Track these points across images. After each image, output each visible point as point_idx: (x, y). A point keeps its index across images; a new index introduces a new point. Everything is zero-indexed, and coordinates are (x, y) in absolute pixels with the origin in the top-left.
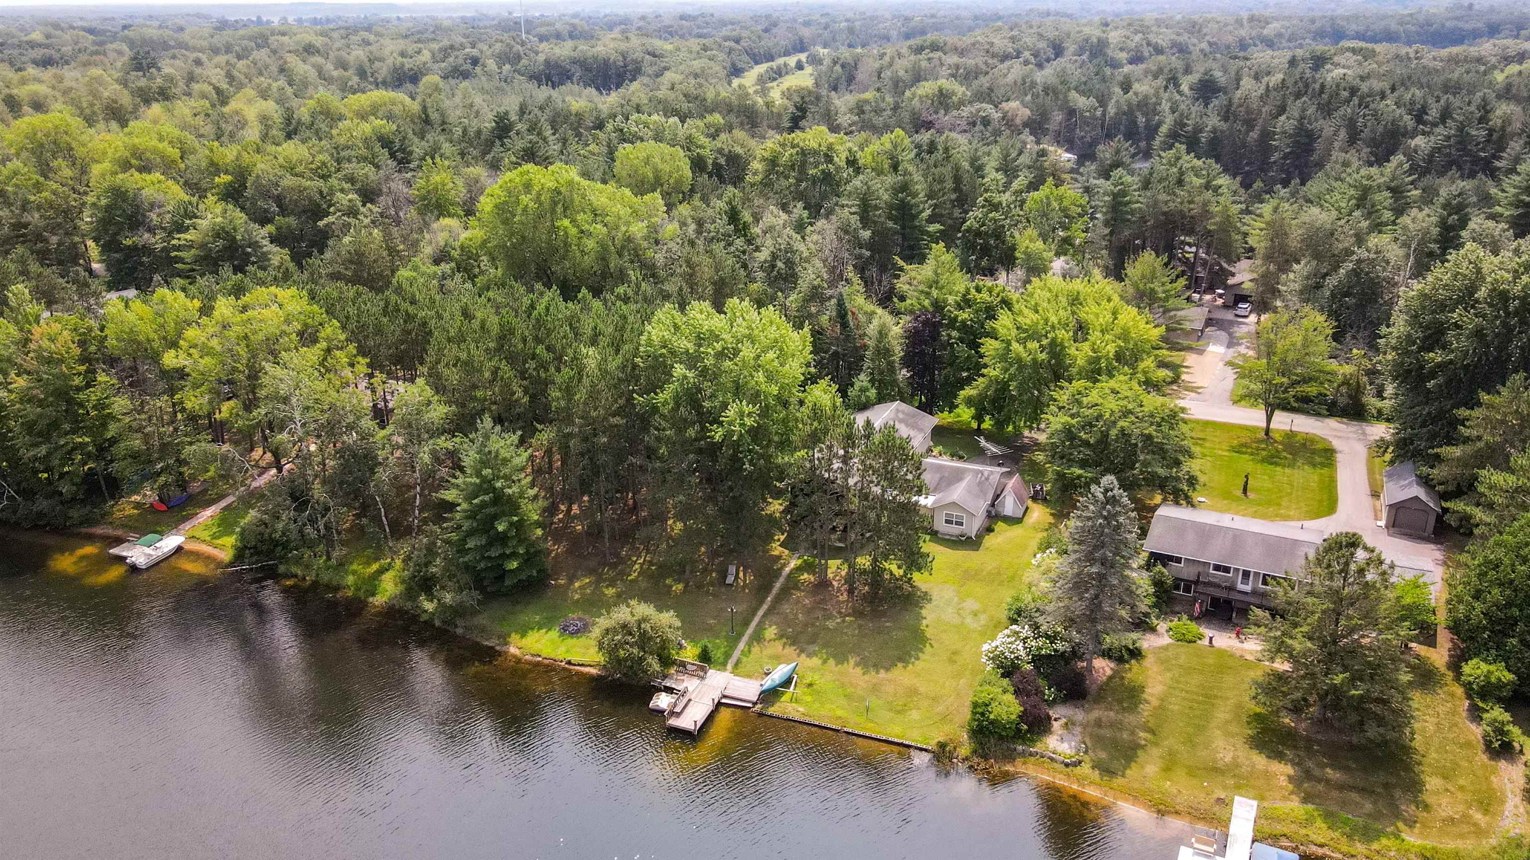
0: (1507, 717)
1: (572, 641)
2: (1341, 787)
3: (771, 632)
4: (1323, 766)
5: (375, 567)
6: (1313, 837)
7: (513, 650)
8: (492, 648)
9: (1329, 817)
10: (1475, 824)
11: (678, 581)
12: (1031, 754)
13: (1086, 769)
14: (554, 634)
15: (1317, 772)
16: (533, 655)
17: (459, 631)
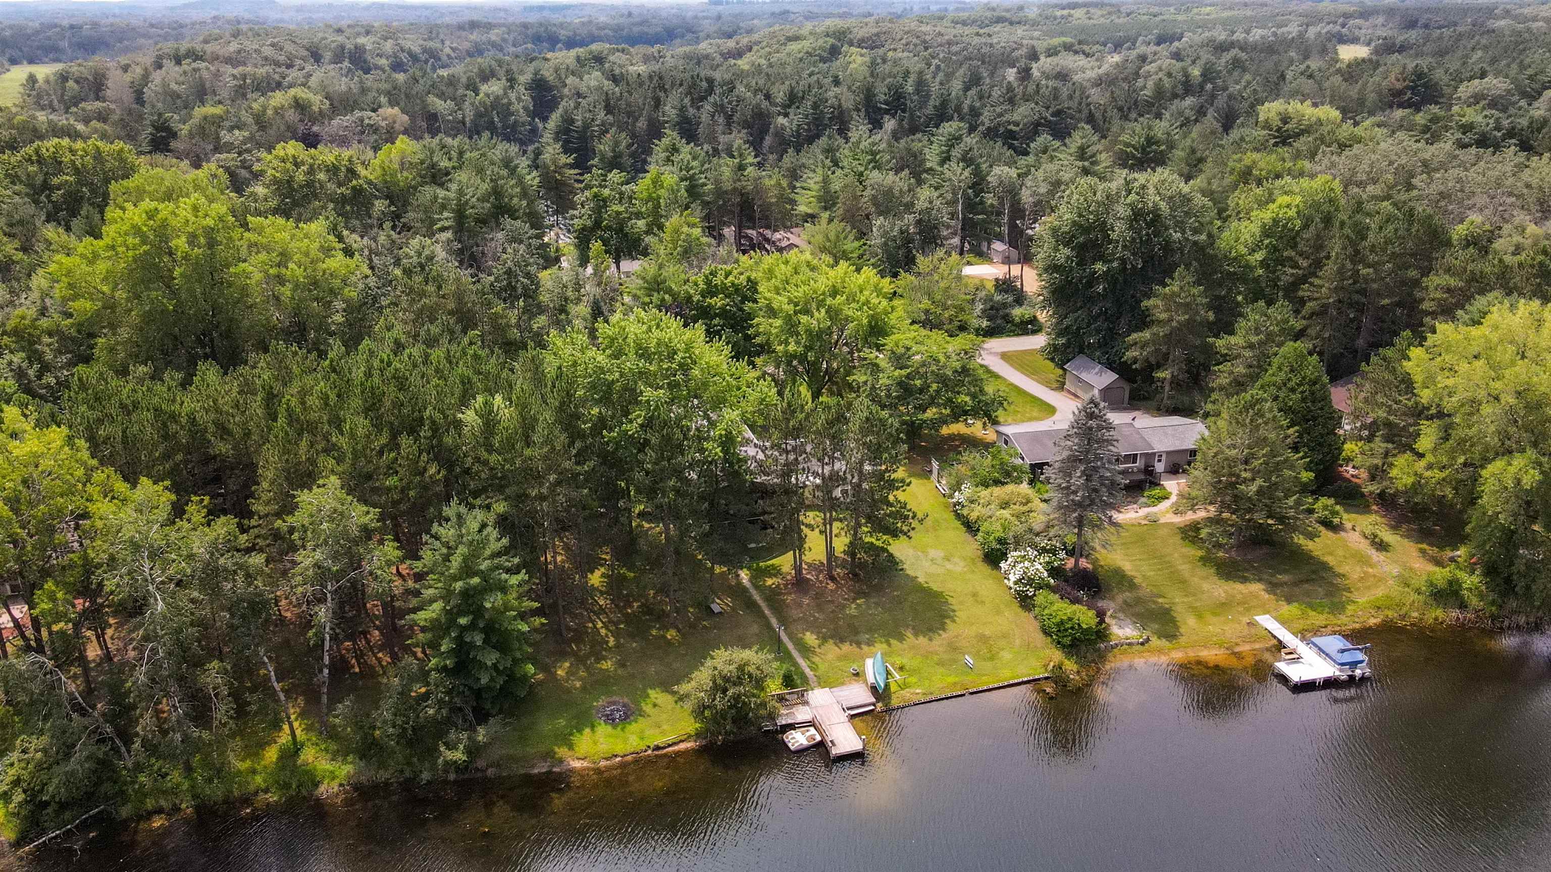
0: (1331, 501)
1: (633, 727)
2: (1296, 584)
3: (810, 638)
4: (1273, 575)
5: (271, 754)
6: (1317, 623)
7: (577, 764)
8: (550, 772)
9: (1312, 607)
10: (1374, 576)
11: (666, 628)
12: (1112, 647)
13: (1155, 642)
14: (603, 729)
15: (1274, 580)
16: (607, 759)
17: (490, 772)
